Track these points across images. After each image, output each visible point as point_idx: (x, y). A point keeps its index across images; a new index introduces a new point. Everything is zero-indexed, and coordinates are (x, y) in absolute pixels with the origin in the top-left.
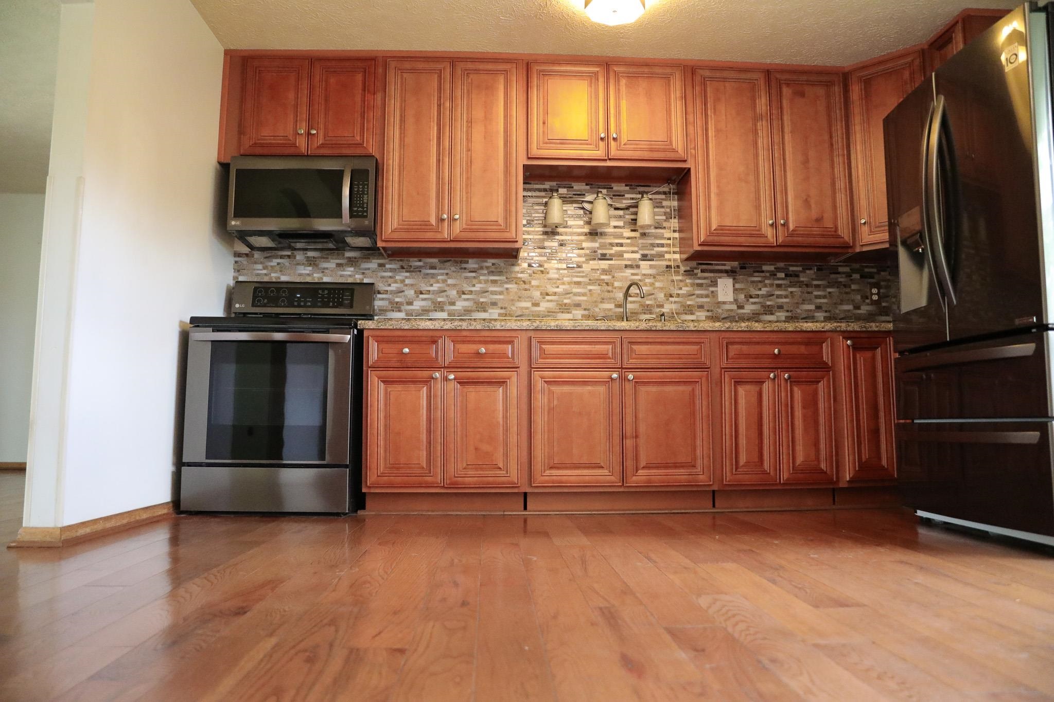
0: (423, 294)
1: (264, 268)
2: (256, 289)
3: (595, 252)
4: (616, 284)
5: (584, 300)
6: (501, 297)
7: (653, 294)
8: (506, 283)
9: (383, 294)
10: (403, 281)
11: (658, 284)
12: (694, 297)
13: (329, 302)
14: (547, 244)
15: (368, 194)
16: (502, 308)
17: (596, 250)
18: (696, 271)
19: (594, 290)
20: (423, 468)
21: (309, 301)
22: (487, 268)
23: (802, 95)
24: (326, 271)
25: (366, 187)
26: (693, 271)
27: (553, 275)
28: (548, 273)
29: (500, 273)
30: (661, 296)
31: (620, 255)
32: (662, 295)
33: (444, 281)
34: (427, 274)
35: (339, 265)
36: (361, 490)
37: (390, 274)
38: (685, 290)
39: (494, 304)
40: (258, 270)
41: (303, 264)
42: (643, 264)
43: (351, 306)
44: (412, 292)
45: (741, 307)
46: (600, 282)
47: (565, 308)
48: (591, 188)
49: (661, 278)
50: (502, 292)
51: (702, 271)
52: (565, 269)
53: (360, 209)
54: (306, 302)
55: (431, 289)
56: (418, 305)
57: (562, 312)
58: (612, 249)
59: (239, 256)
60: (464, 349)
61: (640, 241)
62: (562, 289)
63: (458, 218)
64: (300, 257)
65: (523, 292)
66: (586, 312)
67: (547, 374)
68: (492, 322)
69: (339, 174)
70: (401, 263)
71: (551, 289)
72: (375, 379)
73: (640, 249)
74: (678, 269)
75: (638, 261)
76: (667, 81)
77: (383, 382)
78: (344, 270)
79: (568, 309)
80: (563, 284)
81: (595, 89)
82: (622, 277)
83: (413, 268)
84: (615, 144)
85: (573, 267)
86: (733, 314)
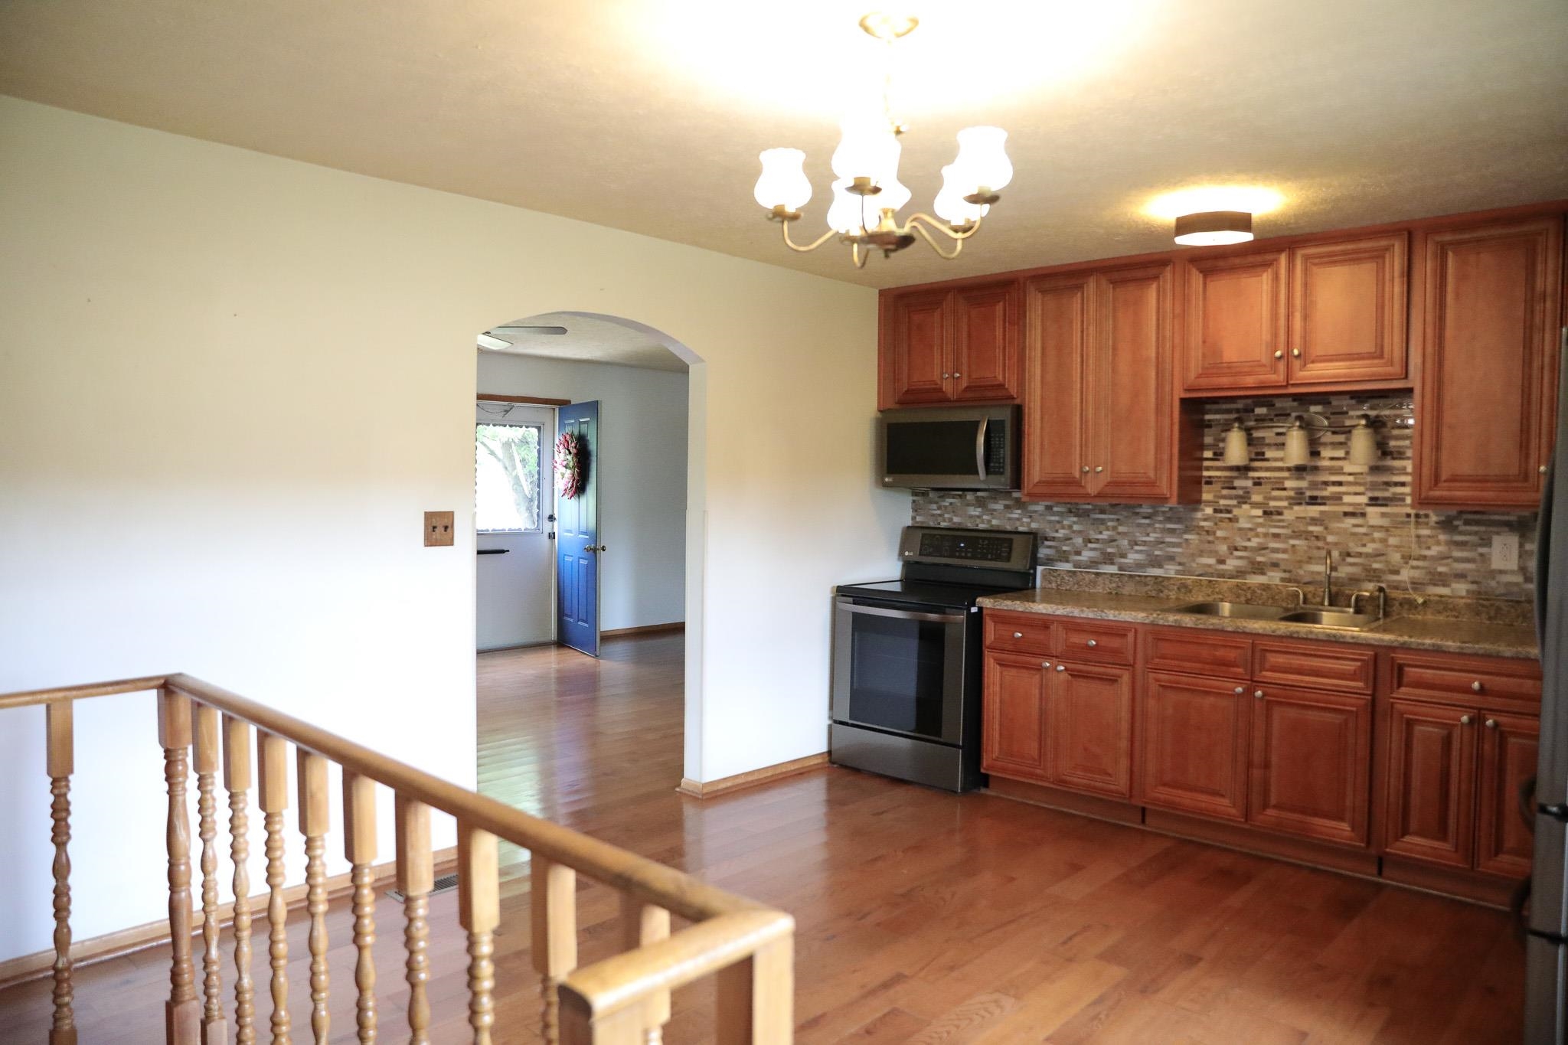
0: (1091, 542)
1: (939, 508)
2: (924, 536)
3: (1302, 493)
4: (1330, 539)
5: (1283, 559)
6: (1179, 550)
7: (1383, 555)
8: (1185, 532)
9: (1050, 540)
10: (1070, 527)
12: (1449, 561)
13: (988, 554)
14: (1237, 483)
15: (1003, 448)
16: (1180, 564)
17: (1304, 491)
18: (1456, 523)
19: (1298, 545)
20: (1034, 759)
21: (969, 552)
22: (1163, 513)
24: (994, 513)
26: (1451, 522)
27: (1244, 524)
28: (1237, 522)
29: (1179, 520)
30: (1396, 557)
31: (1337, 498)
32: (1398, 556)
33: (1114, 528)
34: (1097, 519)
35: (1007, 507)
36: (980, 770)
37: (1056, 518)
38: (1434, 551)
40: (933, 510)
41: (973, 505)
42: (1370, 510)
43: (1008, 559)
44: (1080, 540)
45: (1528, 579)
46: (1306, 535)
47: (1259, 569)
48: (1299, 404)
49: (1398, 532)
50: (1180, 543)
51: (1467, 523)
54: (966, 552)
55: (1100, 537)
56: (1086, 555)
57: (1254, 573)
58: (1326, 489)
59: (916, 495)
60: (1077, 639)
61: (1369, 479)
62: (1254, 542)
63: (1101, 471)
64: (970, 496)
65: (1207, 545)
66: (1286, 575)
67: (1162, 676)
68: (1106, 611)
69: (975, 425)
70: (1069, 506)
71: (1241, 542)
72: (992, 661)
73: (1367, 489)
74: (1426, 520)
75: (1363, 506)
76: (1380, 261)
77: (999, 664)
78: (1012, 513)
79: (1262, 569)
80: (1257, 535)
81: (1272, 287)
82: (1338, 528)
83: (1081, 511)
84: (1297, 364)
85: (1271, 513)
86: (1515, 589)
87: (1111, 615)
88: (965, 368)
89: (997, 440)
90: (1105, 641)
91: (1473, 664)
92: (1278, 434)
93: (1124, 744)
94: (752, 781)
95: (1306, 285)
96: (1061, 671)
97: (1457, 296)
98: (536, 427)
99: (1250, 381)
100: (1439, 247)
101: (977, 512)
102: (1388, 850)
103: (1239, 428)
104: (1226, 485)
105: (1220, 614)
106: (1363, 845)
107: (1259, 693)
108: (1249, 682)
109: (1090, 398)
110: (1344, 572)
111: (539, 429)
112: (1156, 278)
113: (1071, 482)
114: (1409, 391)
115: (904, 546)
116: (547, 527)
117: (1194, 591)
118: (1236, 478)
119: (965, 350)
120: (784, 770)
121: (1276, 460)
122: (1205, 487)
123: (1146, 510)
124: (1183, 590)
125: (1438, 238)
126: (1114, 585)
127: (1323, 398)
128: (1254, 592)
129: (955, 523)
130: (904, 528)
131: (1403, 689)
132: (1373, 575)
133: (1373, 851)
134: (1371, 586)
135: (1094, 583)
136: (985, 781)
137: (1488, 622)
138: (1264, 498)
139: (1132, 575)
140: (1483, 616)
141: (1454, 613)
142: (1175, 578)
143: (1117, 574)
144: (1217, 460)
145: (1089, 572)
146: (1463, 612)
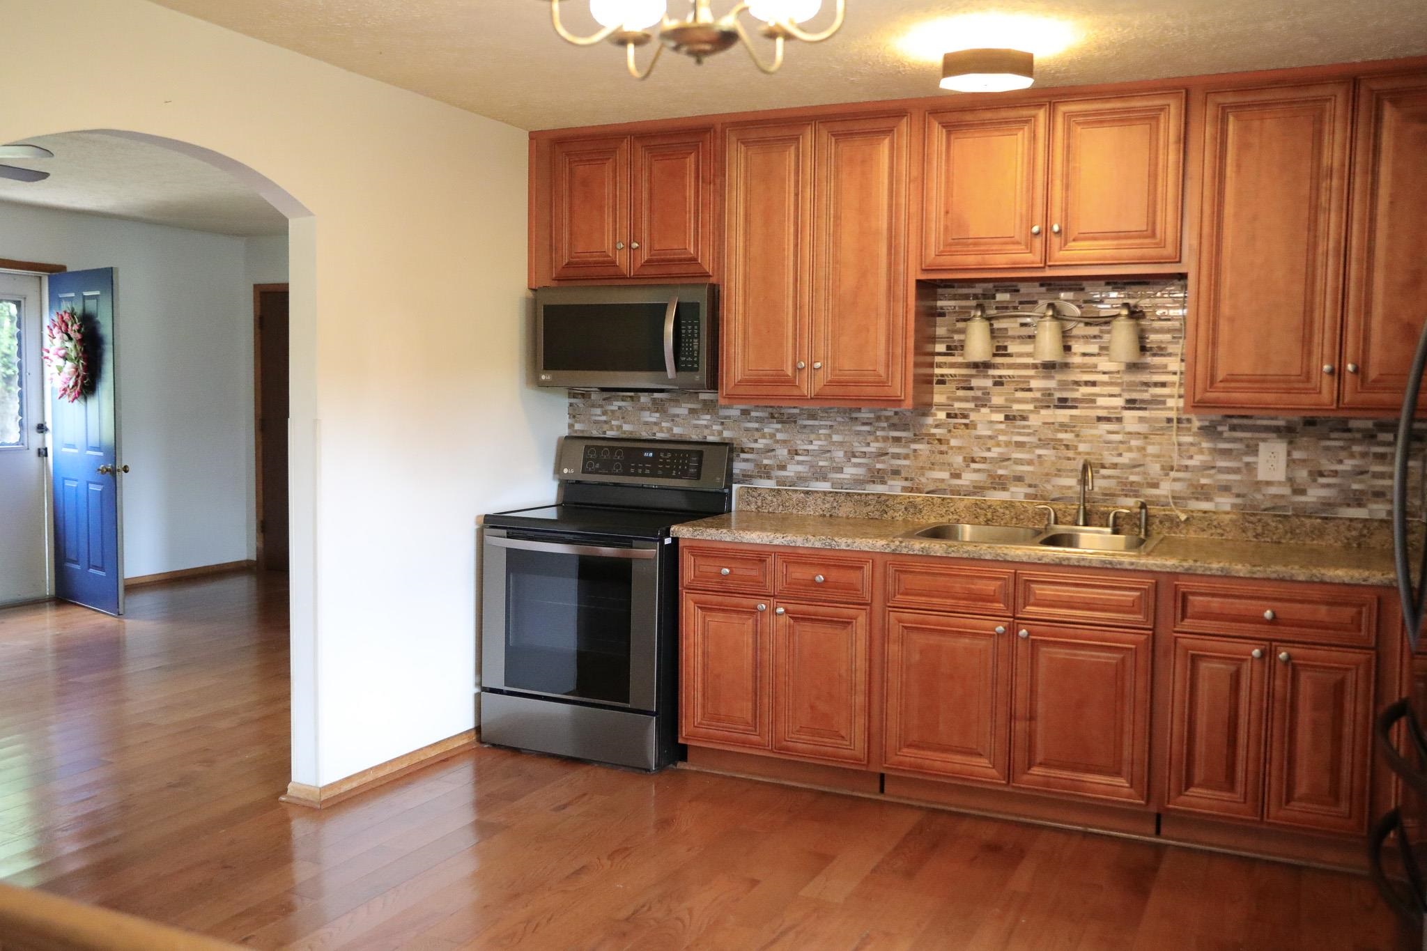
0: (799, 454)
1: (604, 413)
2: (586, 448)
3: (1050, 395)
4: (1082, 447)
5: (1028, 472)
6: (906, 462)
8: (914, 441)
9: (748, 453)
10: (772, 436)
12: (1212, 472)
13: (672, 469)
14: (975, 382)
15: (698, 337)
16: (906, 479)
17: (1052, 392)
18: (1220, 429)
19: (1045, 455)
20: (748, 723)
21: (648, 468)
22: (887, 418)
24: (676, 419)
26: (1215, 428)
27: (983, 431)
28: (975, 428)
29: (905, 427)
30: (1155, 469)
31: (1090, 401)
32: (1157, 467)
33: (828, 437)
34: (805, 426)
35: (692, 411)
36: (677, 740)
37: (756, 425)
38: (1197, 460)
39: (896, 472)
40: (596, 415)
41: (649, 409)
42: (1127, 414)
43: (698, 476)
44: (785, 452)
45: (1299, 491)
46: (1055, 444)
47: (1000, 483)
48: (1048, 290)
49: (1158, 439)
50: (908, 455)
51: (1233, 428)
54: (644, 468)
55: (810, 447)
56: (792, 470)
57: (995, 488)
58: (1078, 390)
59: (574, 397)
60: (799, 573)
61: (1128, 378)
62: (995, 452)
63: (820, 368)
64: (644, 398)
65: (938, 456)
66: (1031, 491)
67: (906, 616)
68: (836, 539)
69: (661, 310)
70: (770, 409)
71: (979, 453)
72: (691, 604)
73: (1123, 390)
74: (1189, 425)
75: (1119, 410)
76: (1154, 123)
77: (701, 608)
78: (698, 419)
79: (1005, 484)
80: (998, 445)
81: (1029, 149)
82: (1092, 435)
83: (786, 417)
84: (1056, 241)
85: (1014, 418)
86: (1282, 503)
87: (843, 544)
88: (645, 235)
89: (690, 327)
90: (835, 575)
91: (1268, 590)
92: (1023, 325)
93: (860, 699)
94: (384, 777)
95: (1068, 148)
96: (781, 614)
97: (1238, 166)
98: (14, 302)
99: (1000, 260)
100: (1220, 109)
101: (653, 417)
102: (1171, 806)
103: (981, 316)
104: (963, 385)
105: (960, 538)
106: (1143, 802)
107: (1023, 632)
108: (1012, 619)
109: (806, 277)
110: (1099, 484)
111: (18, 304)
112: (889, 131)
113: (780, 380)
114: (1183, 276)
115: (560, 461)
116: (35, 440)
117: (924, 512)
118: (972, 376)
119: (645, 213)
120: (422, 758)
121: (1021, 355)
122: (937, 388)
123: (865, 415)
124: (912, 510)
125: (1220, 99)
126: (827, 506)
127: (1075, 284)
128: (995, 511)
129: (625, 432)
130: (559, 439)
131: (1187, 621)
132: (1131, 490)
133: (1153, 809)
134: (1131, 502)
135: (804, 505)
136: (681, 753)
137: (1255, 539)
138: (1006, 400)
139: (848, 493)
140: (1250, 534)
141: (1219, 531)
142: (901, 496)
143: (831, 492)
144: (953, 355)
145: (796, 491)
146: (1228, 529)
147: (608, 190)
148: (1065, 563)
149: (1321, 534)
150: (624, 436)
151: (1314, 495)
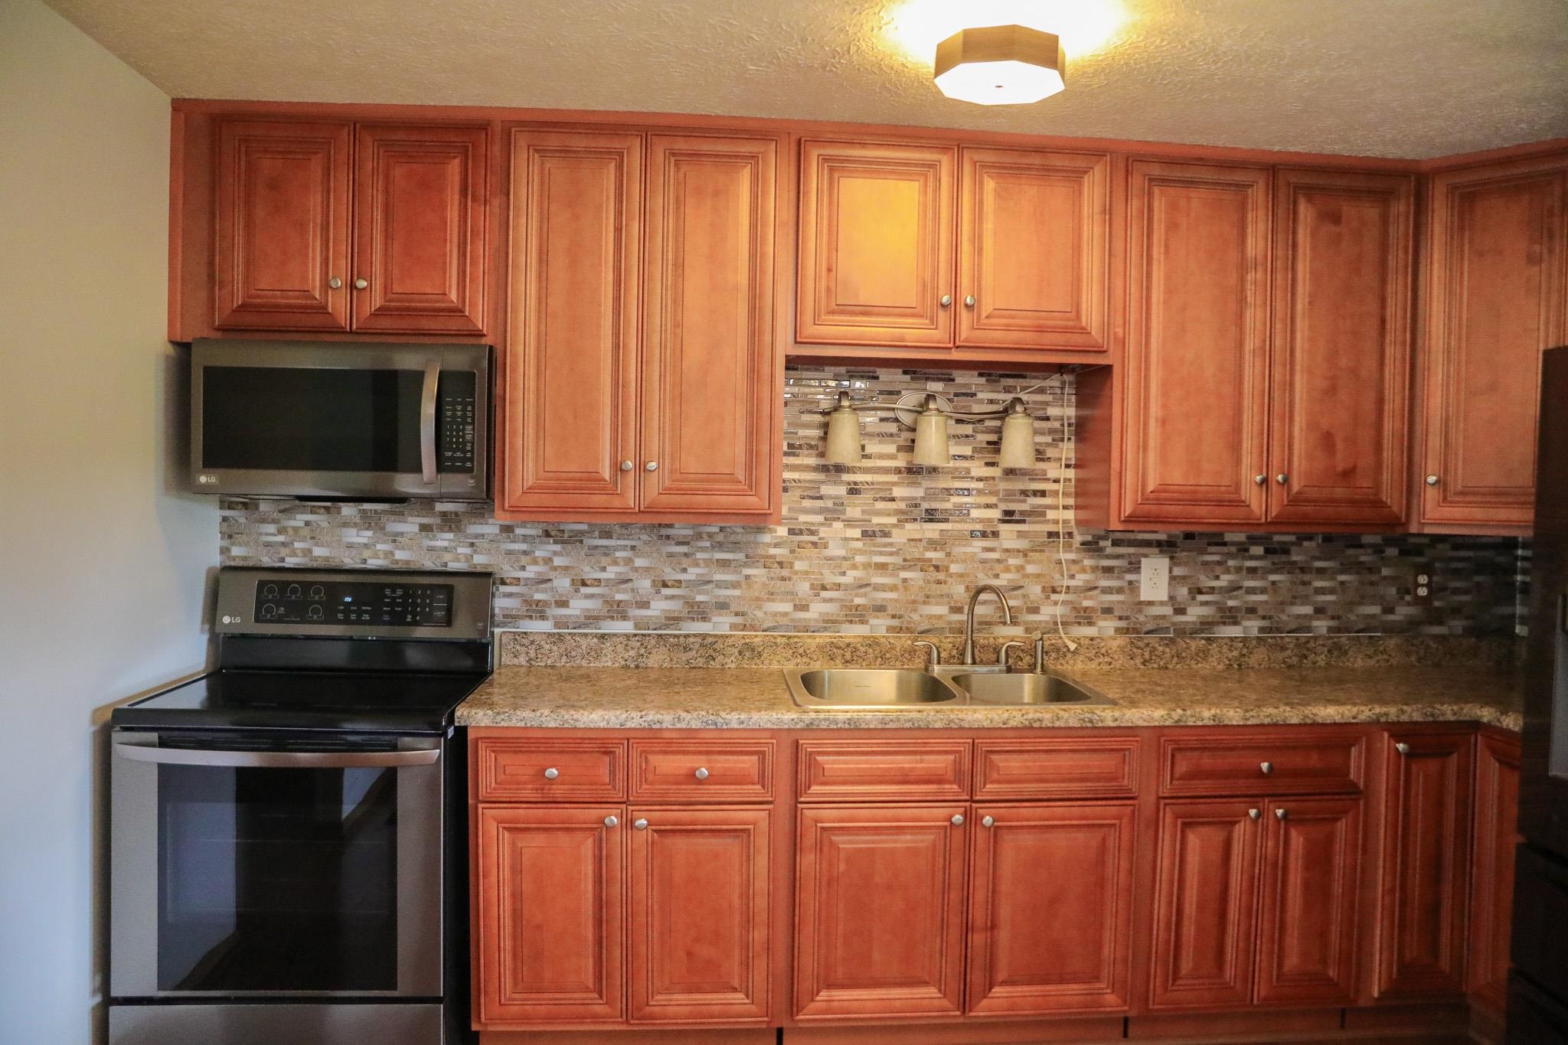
0: (587, 585)
1: (280, 532)
2: (262, 584)
3: (916, 506)
4: (954, 568)
5: (891, 599)
6: (737, 592)
7: (1020, 588)
8: (745, 565)
9: (511, 584)
10: (548, 561)
11: (1030, 569)
12: (1096, 592)
13: (404, 614)
14: (826, 490)
15: (473, 423)
16: (737, 614)
17: (919, 502)
18: (1102, 543)
19: (911, 579)
20: (587, 988)
21: (366, 612)
22: (710, 535)
23: (1335, 218)
24: (399, 539)
25: (469, 408)
26: (1097, 543)
27: (835, 550)
28: (825, 548)
29: (736, 546)
30: (1035, 590)
31: (963, 512)
32: (1038, 589)
33: (629, 561)
34: (596, 547)
35: (425, 528)
36: (470, 1027)
37: (524, 547)
38: (1080, 580)
39: (723, 606)
40: (267, 534)
41: (355, 525)
42: (1005, 528)
43: (449, 622)
44: (567, 582)
45: (1180, 611)
46: (922, 565)
47: (857, 615)
48: (912, 378)
49: (1038, 556)
50: (738, 583)
51: (1116, 544)
52: (858, 539)
53: (459, 454)
54: (360, 613)
55: (602, 576)
56: (578, 607)
57: (851, 622)
58: (947, 500)
59: (230, 508)
60: (666, 766)
61: (1003, 486)
62: (851, 577)
63: (654, 470)
64: (347, 510)
65: (779, 583)
66: (895, 622)
67: (824, 812)
69: (413, 380)
70: (544, 526)
71: (831, 578)
72: (490, 825)
73: (1000, 500)
74: (1069, 540)
75: (995, 523)
76: (1077, 186)
77: (509, 830)
78: (434, 538)
79: (862, 616)
80: (854, 567)
81: (929, 201)
82: (964, 553)
83: (567, 535)
84: (967, 317)
85: (874, 534)
86: (1164, 624)
88: (378, 268)
89: (459, 408)
90: (724, 765)
91: (1262, 737)
96: (643, 828)
100: (1146, 181)
101: (365, 536)
103: (849, 407)
104: (810, 493)
106: (1124, 1008)
107: (987, 819)
108: (968, 803)
112: (751, 158)
118: (823, 482)
119: (378, 237)
123: (681, 531)
124: (748, 654)
125: (1147, 170)
126: (632, 653)
127: (944, 373)
128: (856, 649)
129: (316, 559)
134: (1018, 631)
135: (598, 653)
137: (1143, 667)
138: (863, 512)
139: (660, 635)
140: (1138, 661)
141: (1107, 659)
142: (731, 636)
143: (635, 635)
144: (794, 455)
145: (586, 635)
146: (1116, 657)
147: (315, 200)
148: (1036, 725)
149: (1203, 654)
150: (315, 565)
151: (1195, 613)
